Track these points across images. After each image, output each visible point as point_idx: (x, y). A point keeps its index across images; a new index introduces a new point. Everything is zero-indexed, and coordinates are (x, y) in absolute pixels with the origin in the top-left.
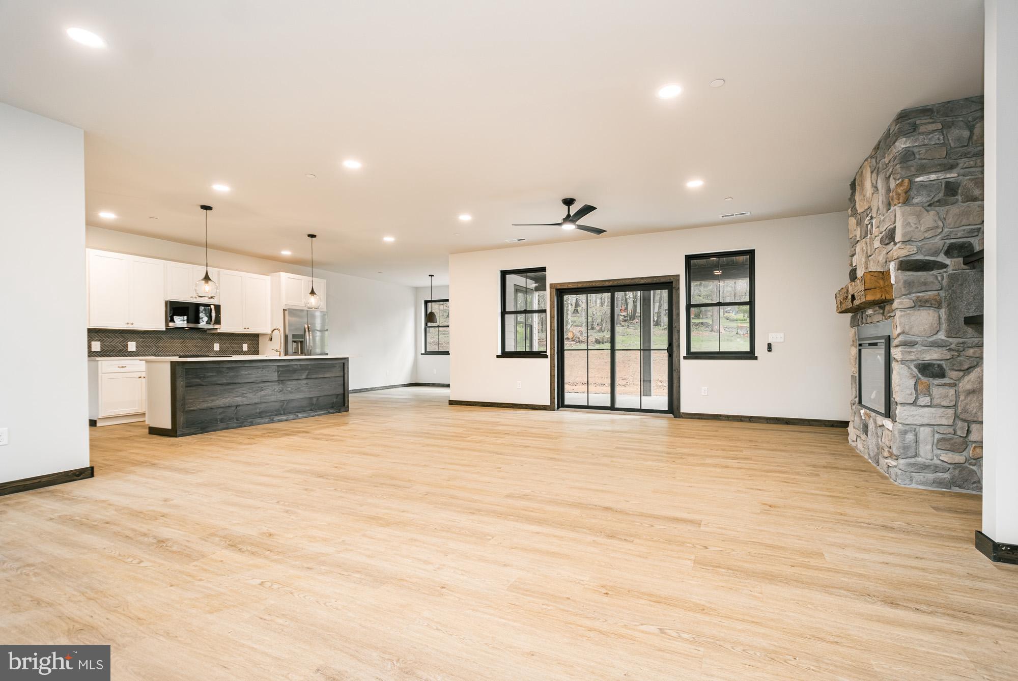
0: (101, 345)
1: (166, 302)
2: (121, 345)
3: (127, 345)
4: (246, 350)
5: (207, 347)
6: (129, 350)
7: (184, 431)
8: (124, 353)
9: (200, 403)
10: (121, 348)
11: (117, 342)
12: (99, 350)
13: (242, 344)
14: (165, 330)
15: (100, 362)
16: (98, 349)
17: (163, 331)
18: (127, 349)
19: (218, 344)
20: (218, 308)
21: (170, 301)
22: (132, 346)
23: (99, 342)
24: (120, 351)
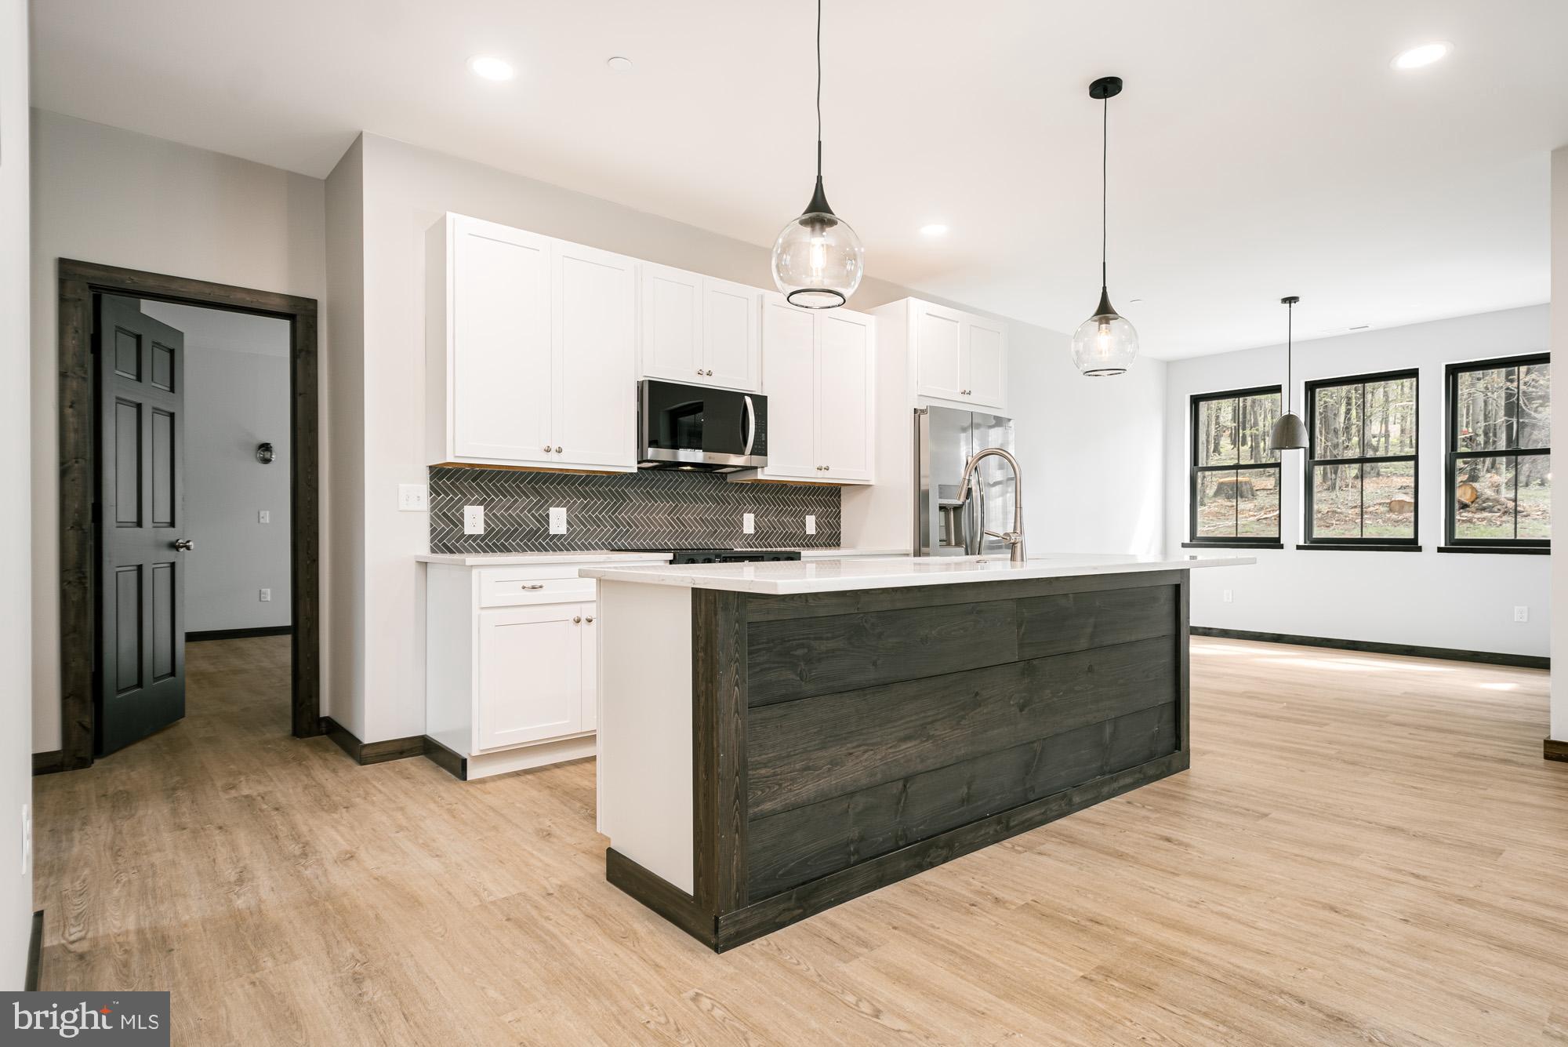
0: (486, 515)
1: (640, 387)
2: (533, 515)
3: (548, 515)
4: (813, 532)
5: (729, 523)
6: (552, 532)
7: (741, 922)
8: (539, 540)
9: (793, 780)
10: (533, 524)
11: (524, 508)
12: (482, 532)
13: (801, 516)
14: (636, 471)
15: (475, 572)
16: (480, 530)
17: (631, 474)
18: (547, 529)
19: (752, 516)
20: (761, 402)
21: (650, 381)
22: (558, 520)
23: (482, 508)
24: (532, 534)
